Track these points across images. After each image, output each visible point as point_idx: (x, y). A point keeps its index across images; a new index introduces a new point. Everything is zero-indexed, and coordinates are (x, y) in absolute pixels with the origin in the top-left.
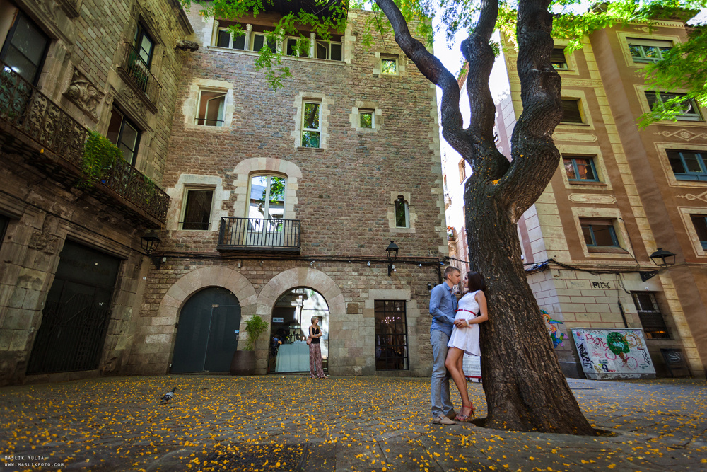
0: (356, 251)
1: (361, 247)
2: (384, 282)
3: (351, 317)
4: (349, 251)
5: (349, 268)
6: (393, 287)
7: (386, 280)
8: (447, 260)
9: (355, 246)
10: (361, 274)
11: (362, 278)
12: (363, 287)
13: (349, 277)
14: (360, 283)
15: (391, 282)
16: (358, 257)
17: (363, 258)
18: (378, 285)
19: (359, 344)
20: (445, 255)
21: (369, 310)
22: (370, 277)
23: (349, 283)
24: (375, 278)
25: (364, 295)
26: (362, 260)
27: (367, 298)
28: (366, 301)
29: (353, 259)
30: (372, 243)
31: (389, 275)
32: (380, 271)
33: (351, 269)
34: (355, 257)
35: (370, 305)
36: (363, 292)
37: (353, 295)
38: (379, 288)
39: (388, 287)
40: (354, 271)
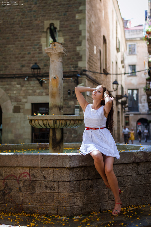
0: (20, 69)
1: (23, 66)
2: (38, 91)
3: (16, 115)
4: (14, 70)
5: (14, 83)
6: (44, 94)
7: (40, 89)
8: (84, 73)
9: (19, 66)
10: (22, 86)
11: (24, 88)
12: (24, 94)
13: (15, 89)
14: (22, 92)
15: (42, 90)
16: (21, 74)
17: (23, 74)
18: (34, 93)
19: (21, 132)
20: (83, 69)
21: (28, 110)
22: (28, 88)
23: (15, 92)
24: (32, 88)
25: (24, 100)
26: (21, 76)
27: (26, 102)
28: (26, 104)
29: (17, 76)
30: (30, 63)
31: (42, 85)
32: (34, 83)
33: (16, 83)
34: (18, 74)
35: (28, 106)
36: (24, 98)
37: (17, 100)
38: (34, 95)
39: (40, 94)
40: (18, 84)
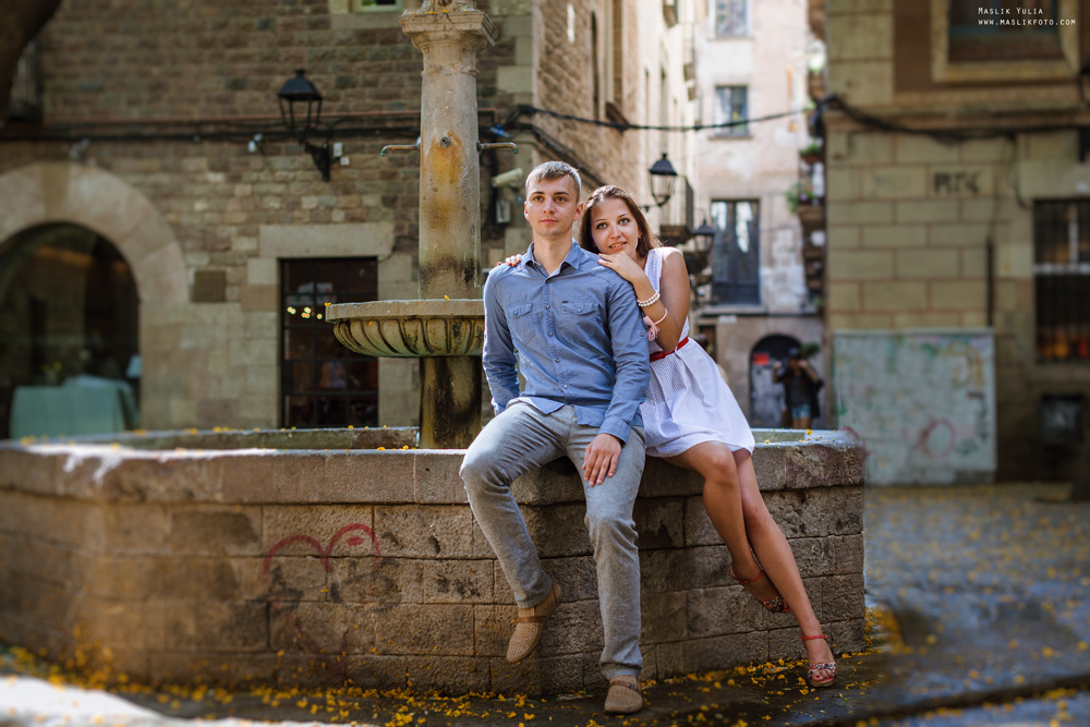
0: (221, 100)
1: (237, 85)
2: (309, 202)
3: (207, 311)
4: (194, 101)
5: (196, 161)
6: (338, 215)
7: (317, 193)
8: (524, 120)
9: (216, 85)
10: (235, 179)
11: (241, 189)
12: (242, 217)
13: (199, 190)
14: (232, 205)
15: (330, 199)
16: (227, 123)
17: (240, 124)
18: (290, 212)
19: (230, 390)
20: (518, 101)
21: (261, 289)
22: (263, 188)
23: (199, 206)
24: (280, 189)
25: (243, 245)
26: (231, 132)
27: (255, 254)
28: (252, 262)
29: (211, 129)
30: (270, 72)
31: (326, 177)
32: (292, 164)
33: (203, 163)
34: (216, 123)
35: (264, 274)
36: (243, 233)
37: (211, 244)
38: (293, 221)
39: (320, 217)
40: (214, 169)
